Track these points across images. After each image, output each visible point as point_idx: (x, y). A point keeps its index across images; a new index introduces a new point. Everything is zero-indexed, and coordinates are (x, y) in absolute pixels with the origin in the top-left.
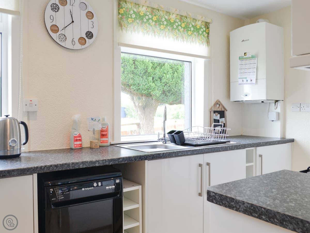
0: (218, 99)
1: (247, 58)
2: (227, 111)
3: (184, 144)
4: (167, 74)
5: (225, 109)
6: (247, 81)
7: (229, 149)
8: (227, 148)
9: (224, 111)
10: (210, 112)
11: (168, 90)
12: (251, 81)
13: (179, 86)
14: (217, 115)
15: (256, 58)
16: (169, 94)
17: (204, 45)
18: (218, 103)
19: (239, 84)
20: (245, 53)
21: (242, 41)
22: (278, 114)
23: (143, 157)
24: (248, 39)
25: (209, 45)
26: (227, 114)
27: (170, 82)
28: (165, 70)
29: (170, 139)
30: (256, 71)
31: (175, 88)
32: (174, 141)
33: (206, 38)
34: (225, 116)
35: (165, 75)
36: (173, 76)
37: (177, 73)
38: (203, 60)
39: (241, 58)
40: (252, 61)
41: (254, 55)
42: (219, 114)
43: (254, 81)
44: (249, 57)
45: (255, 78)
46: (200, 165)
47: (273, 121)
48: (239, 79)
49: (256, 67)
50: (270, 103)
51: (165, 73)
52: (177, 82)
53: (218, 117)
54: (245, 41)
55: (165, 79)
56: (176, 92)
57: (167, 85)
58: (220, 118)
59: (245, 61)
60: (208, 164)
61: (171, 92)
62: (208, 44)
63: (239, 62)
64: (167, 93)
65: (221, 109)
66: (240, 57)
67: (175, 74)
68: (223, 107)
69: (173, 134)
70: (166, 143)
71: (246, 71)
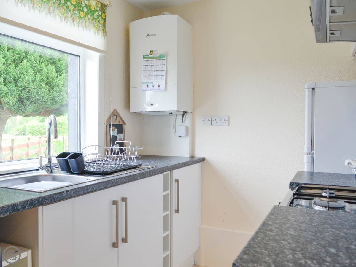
0: (115, 109)
1: (153, 57)
2: (125, 124)
3: (83, 172)
4: (26, 74)
5: (123, 122)
6: (153, 86)
7: (147, 175)
8: (145, 175)
9: (122, 125)
10: (106, 125)
11: (27, 97)
12: (159, 86)
13: (43, 92)
14: (115, 130)
15: (166, 59)
16: (28, 103)
17: (100, 34)
18: (115, 114)
19: (142, 90)
20: (151, 51)
21: (147, 36)
22: (187, 128)
23: (35, 201)
24: (154, 34)
25: (106, 35)
26: (126, 128)
27: (31, 86)
28: (23, 70)
29: (60, 165)
30: (165, 74)
31: (37, 94)
32: (67, 168)
33: (102, 26)
34: (123, 131)
35: (22, 75)
36: (34, 78)
37: (40, 74)
38: (97, 55)
39: (145, 57)
40: (160, 62)
41: (163, 54)
42: (116, 128)
43: (163, 87)
44: (156, 56)
45: (164, 84)
46: (115, 203)
47: (180, 137)
48: (142, 84)
49: (165, 70)
50: (176, 115)
51: (22, 74)
52: (40, 86)
53: (114, 132)
54: (151, 35)
55: (23, 81)
56: (39, 99)
57: (25, 90)
58: (118, 134)
59: (151, 62)
60: (124, 200)
61: (31, 100)
62: (104, 34)
63: (143, 62)
64: (25, 101)
65: (118, 122)
66: (144, 55)
67: (37, 76)
68: (122, 119)
69: (66, 158)
70: (51, 172)
71: (153, 74)
